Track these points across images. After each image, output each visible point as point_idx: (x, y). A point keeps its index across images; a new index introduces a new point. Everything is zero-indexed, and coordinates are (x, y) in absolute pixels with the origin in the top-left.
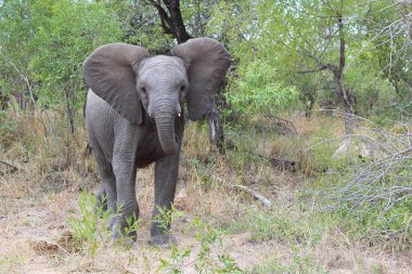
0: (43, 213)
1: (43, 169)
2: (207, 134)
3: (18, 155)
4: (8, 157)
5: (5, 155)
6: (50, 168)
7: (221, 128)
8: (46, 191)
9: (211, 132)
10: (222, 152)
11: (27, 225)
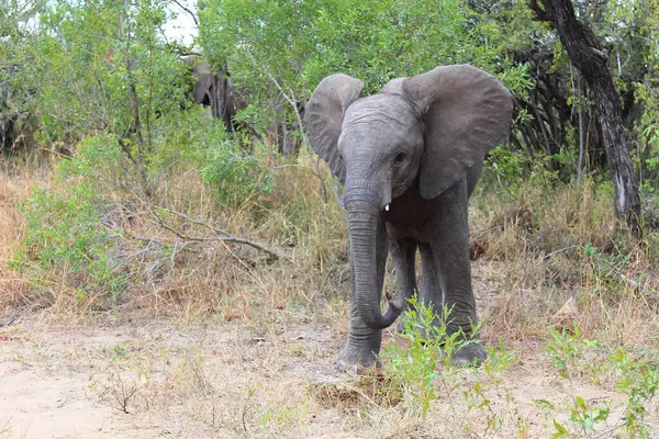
0: (327, 335)
1: (321, 258)
2: (610, 201)
3: (278, 233)
4: (261, 236)
5: (256, 232)
6: (333, 257)
7: (635, 189)
8: (327, 296)
9: (618, 197)
10: (638, 234)
11: (300, 354)
